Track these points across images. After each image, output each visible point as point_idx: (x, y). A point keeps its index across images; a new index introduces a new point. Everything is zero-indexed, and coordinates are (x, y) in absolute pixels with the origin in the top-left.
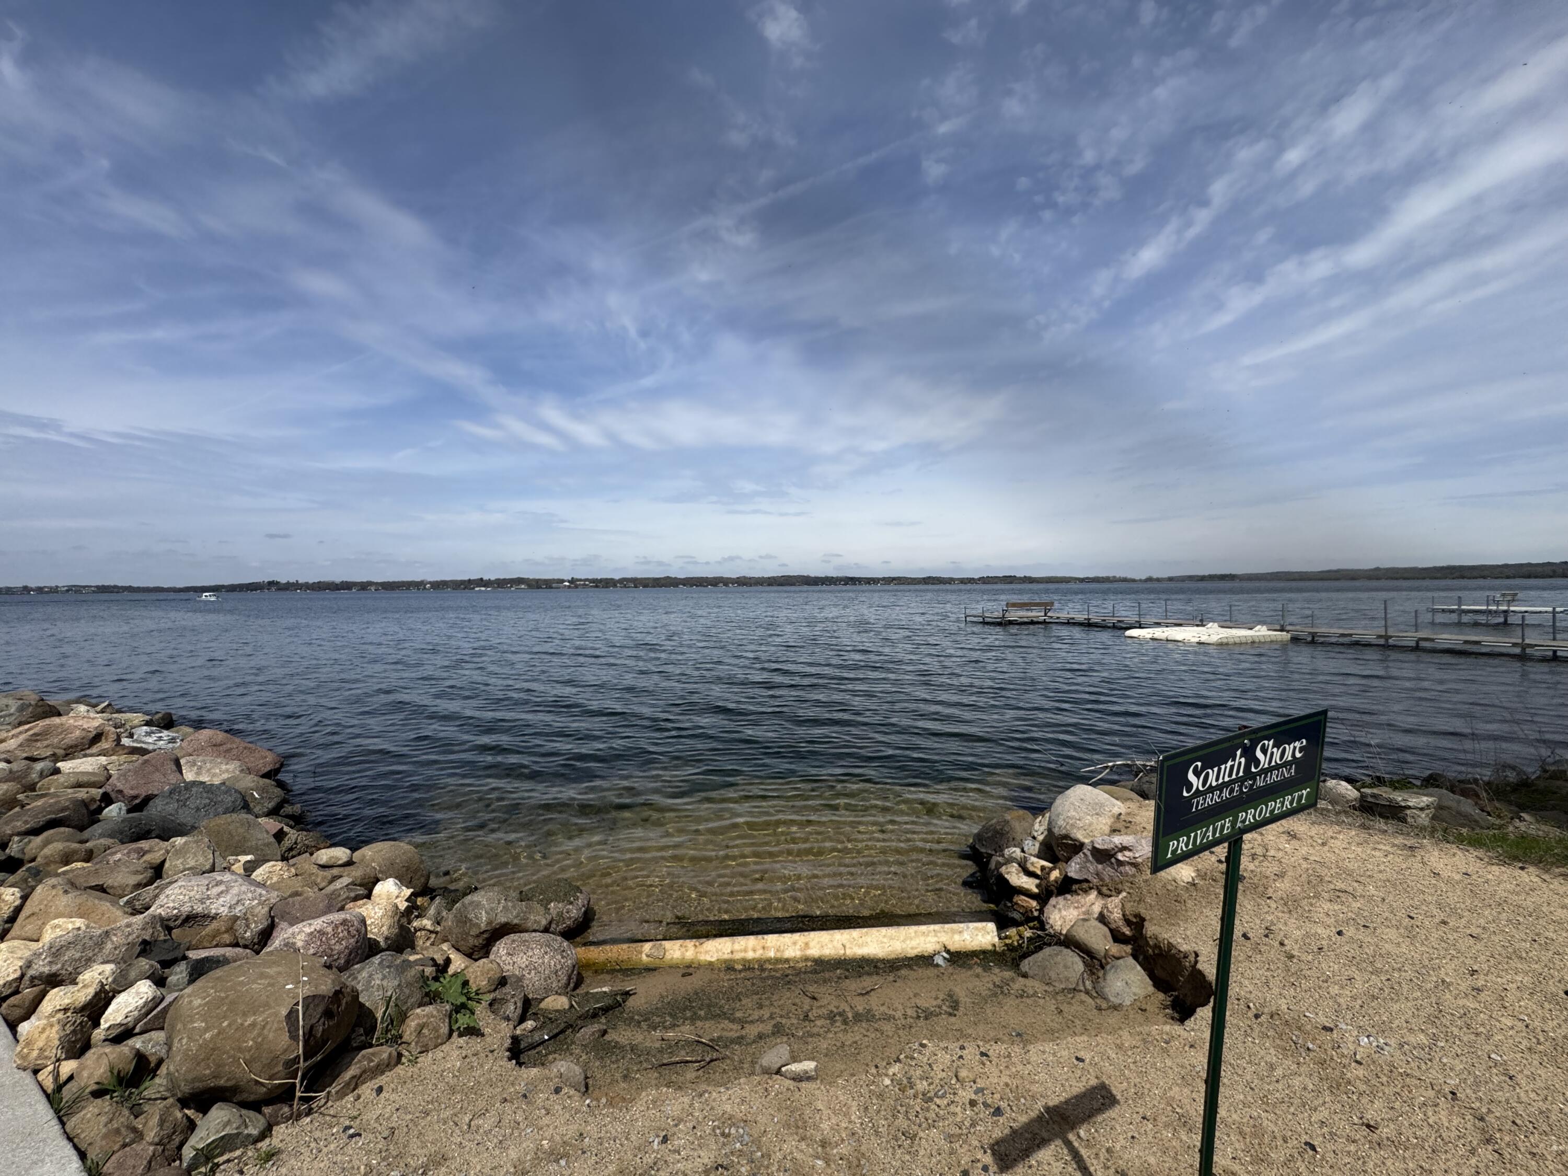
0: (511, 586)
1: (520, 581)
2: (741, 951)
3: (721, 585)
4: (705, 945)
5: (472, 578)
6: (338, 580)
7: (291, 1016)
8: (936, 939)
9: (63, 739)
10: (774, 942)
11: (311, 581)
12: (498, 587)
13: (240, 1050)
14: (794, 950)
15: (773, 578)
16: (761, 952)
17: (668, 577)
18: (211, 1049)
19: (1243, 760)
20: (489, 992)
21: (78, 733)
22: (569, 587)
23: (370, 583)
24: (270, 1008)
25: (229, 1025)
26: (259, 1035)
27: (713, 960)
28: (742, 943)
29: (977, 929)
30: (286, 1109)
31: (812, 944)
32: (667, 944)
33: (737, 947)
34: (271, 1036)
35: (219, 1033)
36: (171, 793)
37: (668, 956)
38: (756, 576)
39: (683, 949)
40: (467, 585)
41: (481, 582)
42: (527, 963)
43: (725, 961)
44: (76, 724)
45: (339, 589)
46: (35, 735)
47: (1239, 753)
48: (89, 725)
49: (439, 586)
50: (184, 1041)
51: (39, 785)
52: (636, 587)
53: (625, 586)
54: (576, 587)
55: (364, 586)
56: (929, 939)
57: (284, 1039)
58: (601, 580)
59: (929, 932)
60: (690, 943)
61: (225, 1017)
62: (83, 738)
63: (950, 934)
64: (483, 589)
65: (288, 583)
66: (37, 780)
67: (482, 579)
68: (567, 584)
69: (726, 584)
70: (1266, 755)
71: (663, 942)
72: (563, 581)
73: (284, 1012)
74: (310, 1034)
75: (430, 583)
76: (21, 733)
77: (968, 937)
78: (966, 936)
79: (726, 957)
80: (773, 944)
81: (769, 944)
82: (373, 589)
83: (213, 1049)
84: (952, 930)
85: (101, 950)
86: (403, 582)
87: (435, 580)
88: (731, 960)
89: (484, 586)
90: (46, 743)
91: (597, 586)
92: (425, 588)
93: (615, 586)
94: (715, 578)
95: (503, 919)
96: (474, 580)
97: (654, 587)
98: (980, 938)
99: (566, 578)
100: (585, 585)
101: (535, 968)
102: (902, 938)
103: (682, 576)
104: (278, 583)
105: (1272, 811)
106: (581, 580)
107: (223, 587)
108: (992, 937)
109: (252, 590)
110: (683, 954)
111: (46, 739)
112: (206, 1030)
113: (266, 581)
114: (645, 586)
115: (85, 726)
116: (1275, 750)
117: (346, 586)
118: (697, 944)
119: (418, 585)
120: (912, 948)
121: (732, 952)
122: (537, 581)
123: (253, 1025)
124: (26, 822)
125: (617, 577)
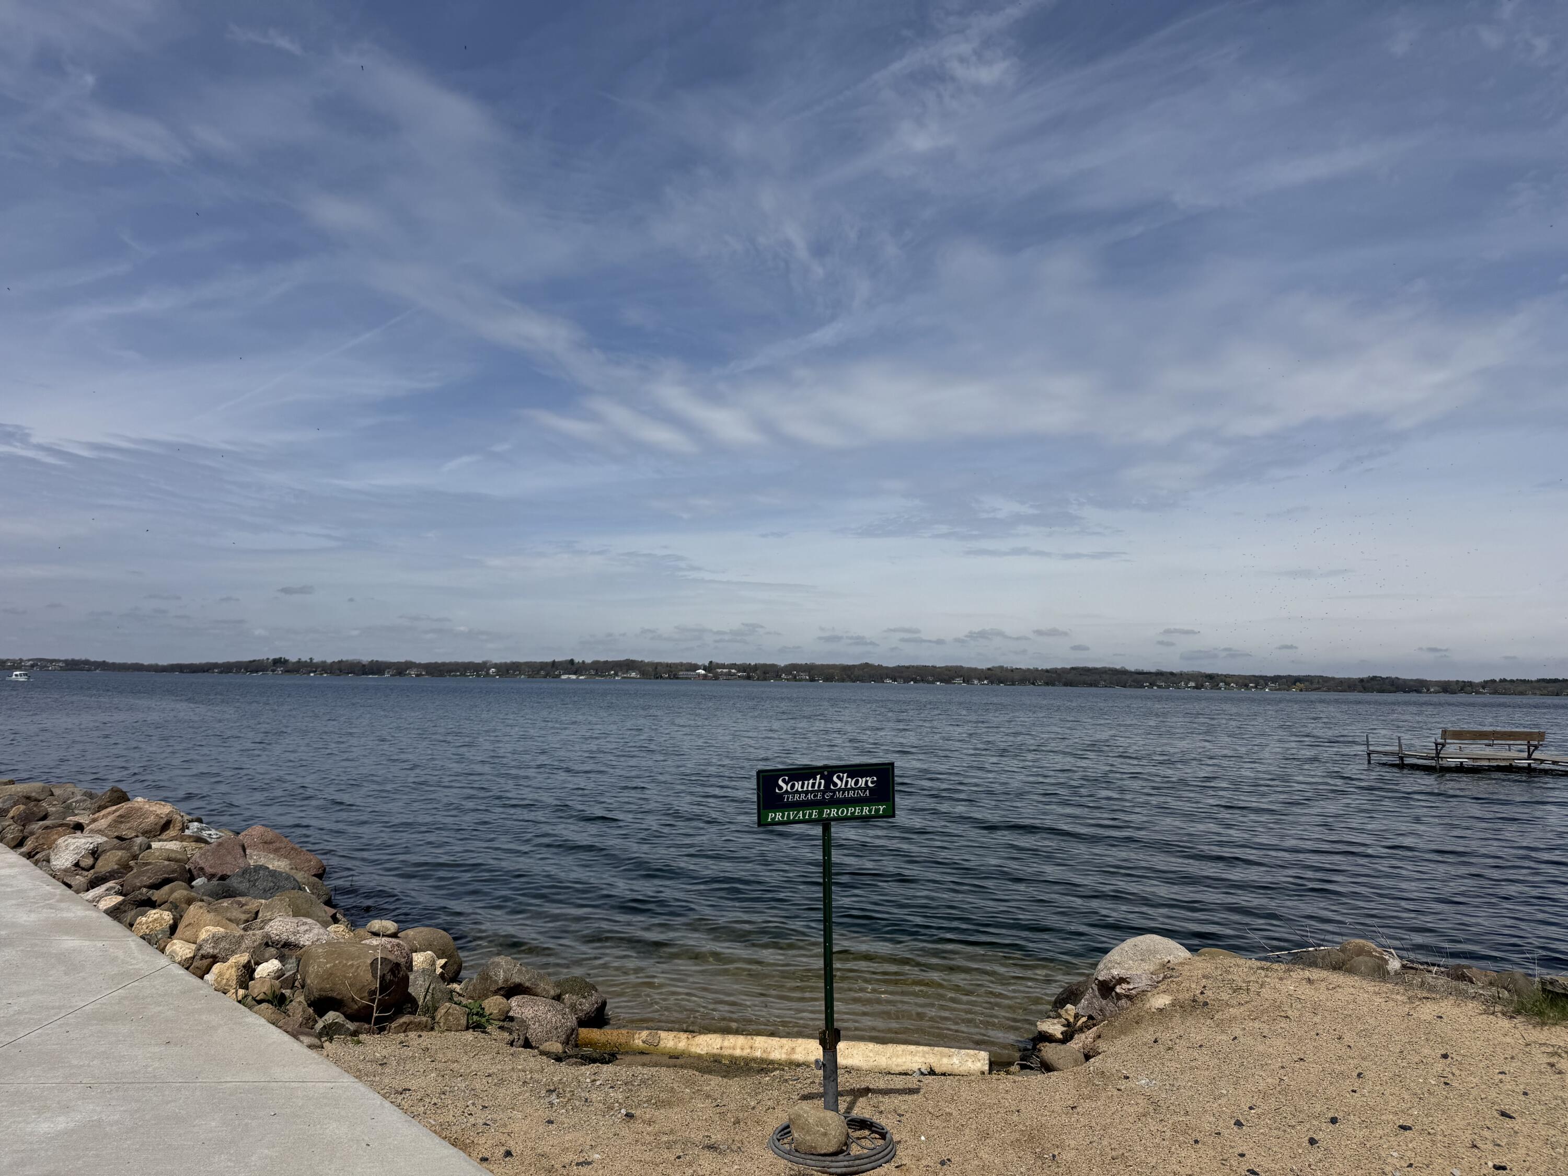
0: (616, 674)
1: (629, 665)
2: (730, 1048)
3: (958, 680)
4: (696, 1039)
5: (559, 659)
6: (365, 658)
7: (374, 963)
8: (923, 1059)
9: (141, 823)
10: (762, 1043)
11: (329, 660)
12: (596, 674)
13: (345, 977)
14: (780, 1054)
15: (1054, 671)
16: (749, 1051)
17: (867, 665)
18: (330, 974)
19: (823, 781)
20: (499, 1020)
21: (152, 818)
22: (705, 677)
23: (409, 665)
24: (361, 958)
25: (340, 963)
26: (356, 971)
27: (702, 1053)
28: (731, 1041)
29: (968, 1055)
30: (366, 1026)
31: (798, 1050)
32: (663, 1034)
33: (726, 1044)
34: (362, 973)
35: (334, 966)
36: (243, 873)
37: (662, 1044)
38: (1023, 666)
39: (676, 1040)
40: (551, 670)
41: (572, 667)
42: (533, 1015)
43: (714, 1055)
44: (151, 809)
45: (367, 674)
46: (120, 816)
47: (818, 777)
48: (161, 812)
49: (508, 670)
50: (316, 967)
51: (140, 857)
52: (812, 680)
53: (795, 678)
54: (716, 677)
55: (401, 669)
56: (917, 1058)
57: (369, 976)
58: (756, 668)
59: (917, 1052)
60: (683, 1036)
61: (336, 959)
62: (156, 824)
63: (939, 1057)
64: (574, 677)
65: (299, 662)
66: (138, 852)
67: (572, 661)
68: (702, 672)
69: (967, 680)
70: (842, 781)
71: (659, 1032)
72: (695, 667)
73: (369, 962)
74: (383, 977)
75: (496, 666)
76: (109, 814)
77: (957, 1062)
78: (955, 1060)
79: (715, 1051)
80: (761, 1045)
81: (757, 1045)
82: (413, 673)
83: (331, 974)
84: (941, 1053)
85: (240, 946)
86: (457, 664)
87: (503, 661)
88: (719, 1055)
89: (575, 673)
90: (128, 825)
91: (749, 678)
92: (488, 674)
93: (778, 677)
94: (948, 669)
95: (517, 980)
96: (561, 663)
97: (843, 680)
98: (970, 1064)
99: (700, 663)
100: (729, 674)
101: (539, 1021)
102: (888, 1055)
103: (891, 664)
104: (286, 661)
105: (853, 813)
106: (723, 666)
107: (216, 665)
108: (983, 1065)
109: (252, 672)
110: (676, 1044)
111: (128, 822)
112: (327, 963)
113: (272, 657)
114: (829, 678)
115: (159, 812)
116: (849, 780)
117: (376, 668)
118: (690, 1036)
119: (479, 669)
120: (897, 1065)
121: (721, 1048)
122: (656, 666)
123: (352, 965)
124: (149, 878)
125: (782, 662)
